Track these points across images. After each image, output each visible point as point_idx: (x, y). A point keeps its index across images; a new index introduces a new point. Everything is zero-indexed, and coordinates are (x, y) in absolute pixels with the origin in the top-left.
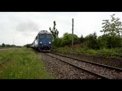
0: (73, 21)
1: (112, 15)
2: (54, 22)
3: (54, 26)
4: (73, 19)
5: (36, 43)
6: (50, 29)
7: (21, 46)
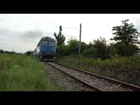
0: (81, 27)
1: (125, 20)
2: (61, 27)
3: (60, 31)
4: (81, 24)
5: (38, 50)
6: (55, 35)
7: (22, 53)
